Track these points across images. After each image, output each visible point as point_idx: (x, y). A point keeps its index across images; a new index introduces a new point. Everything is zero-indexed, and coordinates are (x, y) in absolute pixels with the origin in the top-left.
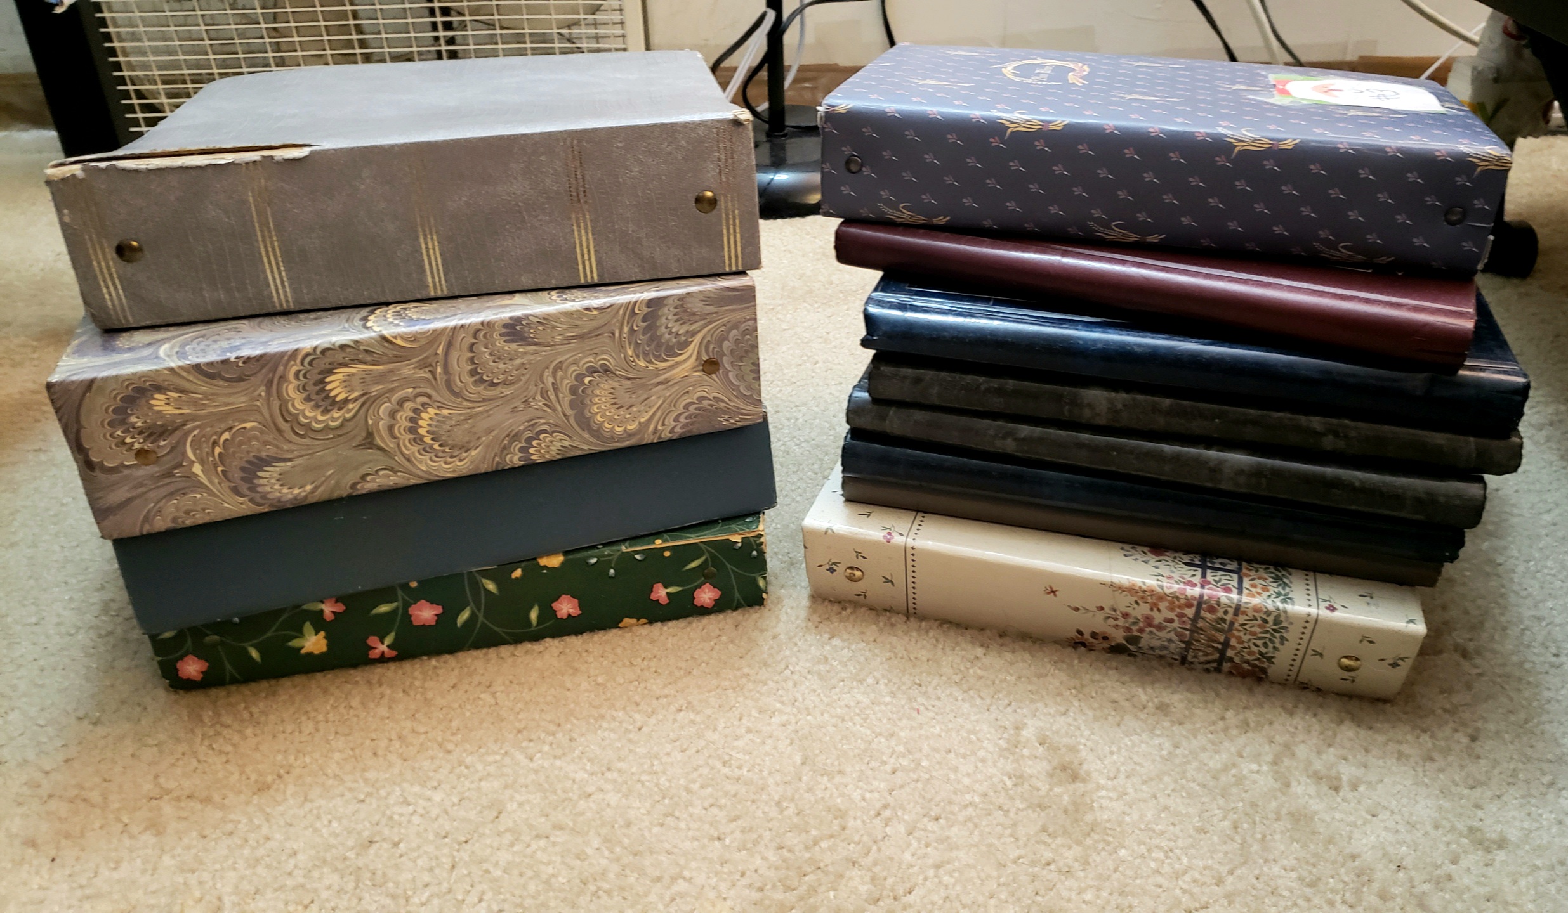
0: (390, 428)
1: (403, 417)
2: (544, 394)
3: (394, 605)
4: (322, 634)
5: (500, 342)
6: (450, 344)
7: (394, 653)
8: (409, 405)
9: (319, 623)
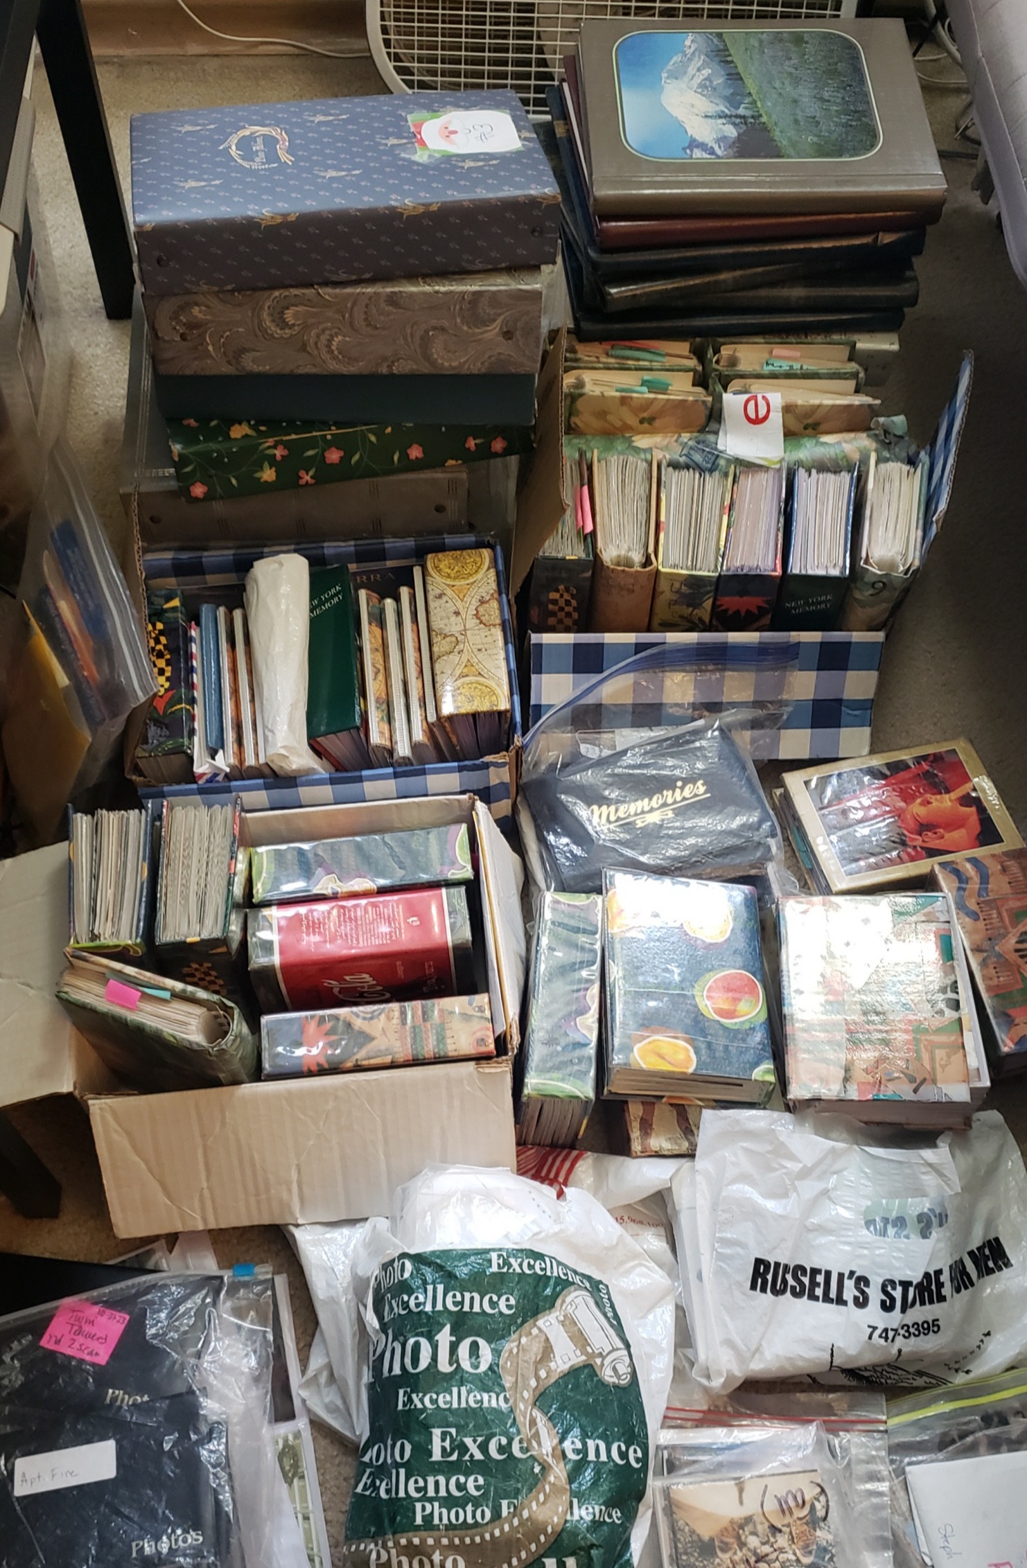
0: (316, 344)
1: (324, 338)
2: (405, 338)
3: (316, 451)
4: (274, 469)
5: (383, 305)
6: (354, 303)
7: (313, 481)
8: (328, 332)
9: (272, 461)
